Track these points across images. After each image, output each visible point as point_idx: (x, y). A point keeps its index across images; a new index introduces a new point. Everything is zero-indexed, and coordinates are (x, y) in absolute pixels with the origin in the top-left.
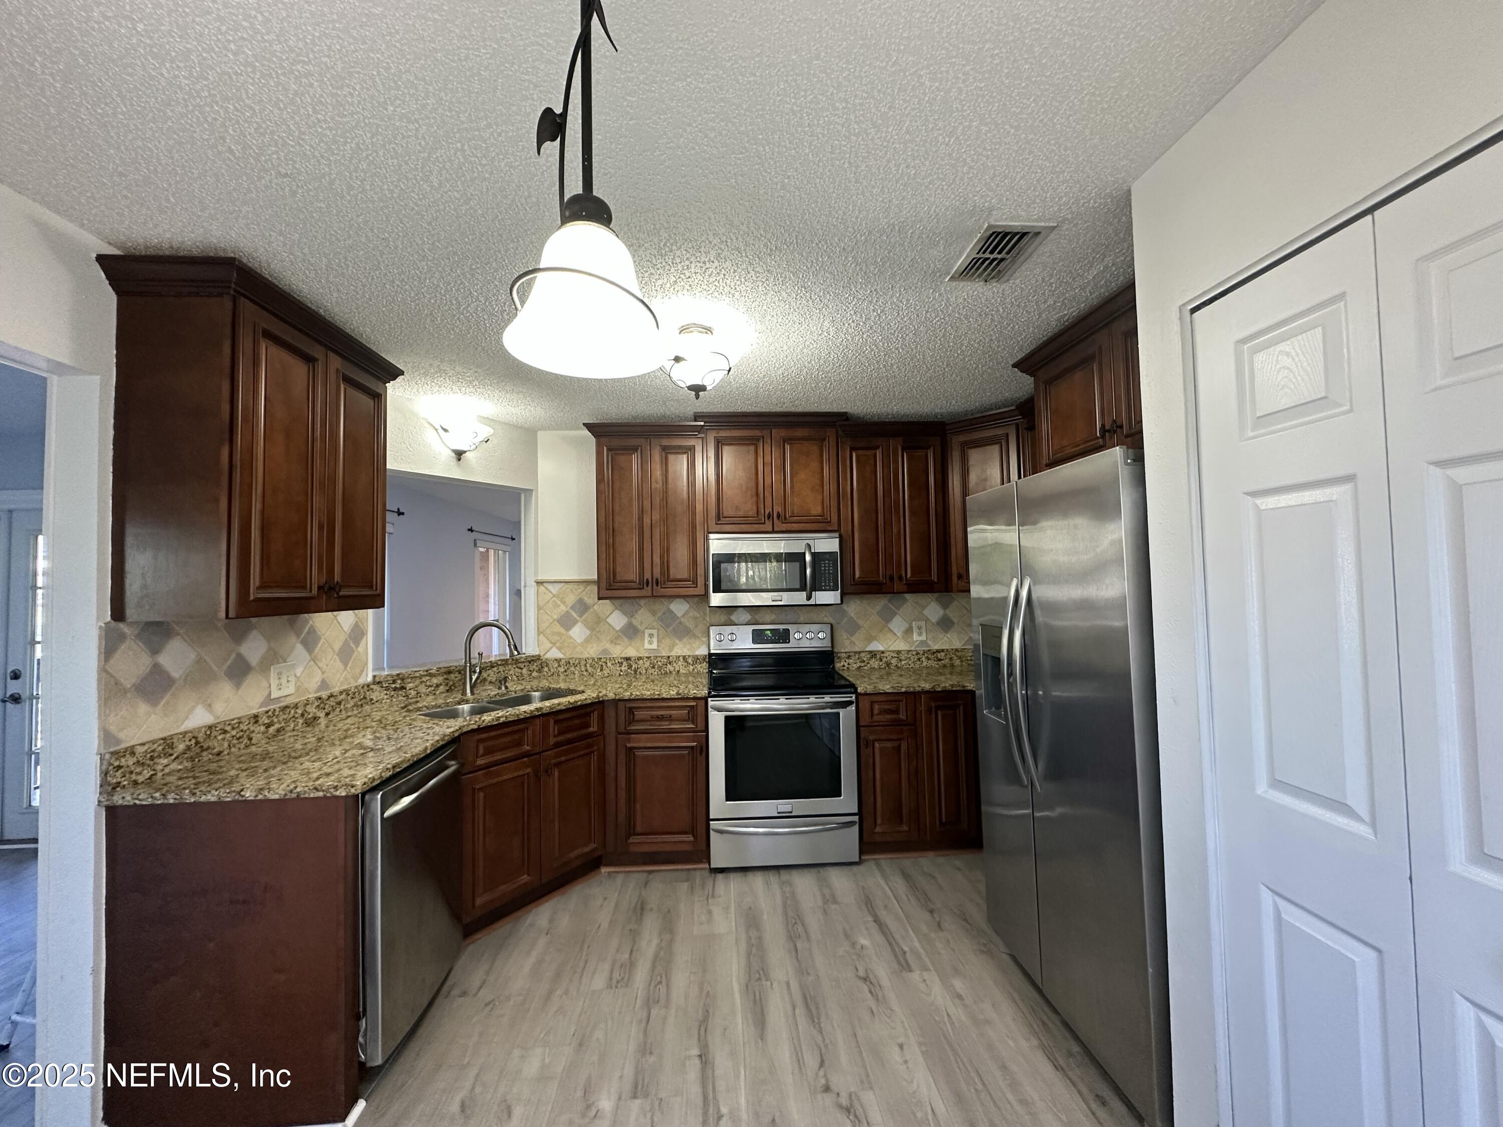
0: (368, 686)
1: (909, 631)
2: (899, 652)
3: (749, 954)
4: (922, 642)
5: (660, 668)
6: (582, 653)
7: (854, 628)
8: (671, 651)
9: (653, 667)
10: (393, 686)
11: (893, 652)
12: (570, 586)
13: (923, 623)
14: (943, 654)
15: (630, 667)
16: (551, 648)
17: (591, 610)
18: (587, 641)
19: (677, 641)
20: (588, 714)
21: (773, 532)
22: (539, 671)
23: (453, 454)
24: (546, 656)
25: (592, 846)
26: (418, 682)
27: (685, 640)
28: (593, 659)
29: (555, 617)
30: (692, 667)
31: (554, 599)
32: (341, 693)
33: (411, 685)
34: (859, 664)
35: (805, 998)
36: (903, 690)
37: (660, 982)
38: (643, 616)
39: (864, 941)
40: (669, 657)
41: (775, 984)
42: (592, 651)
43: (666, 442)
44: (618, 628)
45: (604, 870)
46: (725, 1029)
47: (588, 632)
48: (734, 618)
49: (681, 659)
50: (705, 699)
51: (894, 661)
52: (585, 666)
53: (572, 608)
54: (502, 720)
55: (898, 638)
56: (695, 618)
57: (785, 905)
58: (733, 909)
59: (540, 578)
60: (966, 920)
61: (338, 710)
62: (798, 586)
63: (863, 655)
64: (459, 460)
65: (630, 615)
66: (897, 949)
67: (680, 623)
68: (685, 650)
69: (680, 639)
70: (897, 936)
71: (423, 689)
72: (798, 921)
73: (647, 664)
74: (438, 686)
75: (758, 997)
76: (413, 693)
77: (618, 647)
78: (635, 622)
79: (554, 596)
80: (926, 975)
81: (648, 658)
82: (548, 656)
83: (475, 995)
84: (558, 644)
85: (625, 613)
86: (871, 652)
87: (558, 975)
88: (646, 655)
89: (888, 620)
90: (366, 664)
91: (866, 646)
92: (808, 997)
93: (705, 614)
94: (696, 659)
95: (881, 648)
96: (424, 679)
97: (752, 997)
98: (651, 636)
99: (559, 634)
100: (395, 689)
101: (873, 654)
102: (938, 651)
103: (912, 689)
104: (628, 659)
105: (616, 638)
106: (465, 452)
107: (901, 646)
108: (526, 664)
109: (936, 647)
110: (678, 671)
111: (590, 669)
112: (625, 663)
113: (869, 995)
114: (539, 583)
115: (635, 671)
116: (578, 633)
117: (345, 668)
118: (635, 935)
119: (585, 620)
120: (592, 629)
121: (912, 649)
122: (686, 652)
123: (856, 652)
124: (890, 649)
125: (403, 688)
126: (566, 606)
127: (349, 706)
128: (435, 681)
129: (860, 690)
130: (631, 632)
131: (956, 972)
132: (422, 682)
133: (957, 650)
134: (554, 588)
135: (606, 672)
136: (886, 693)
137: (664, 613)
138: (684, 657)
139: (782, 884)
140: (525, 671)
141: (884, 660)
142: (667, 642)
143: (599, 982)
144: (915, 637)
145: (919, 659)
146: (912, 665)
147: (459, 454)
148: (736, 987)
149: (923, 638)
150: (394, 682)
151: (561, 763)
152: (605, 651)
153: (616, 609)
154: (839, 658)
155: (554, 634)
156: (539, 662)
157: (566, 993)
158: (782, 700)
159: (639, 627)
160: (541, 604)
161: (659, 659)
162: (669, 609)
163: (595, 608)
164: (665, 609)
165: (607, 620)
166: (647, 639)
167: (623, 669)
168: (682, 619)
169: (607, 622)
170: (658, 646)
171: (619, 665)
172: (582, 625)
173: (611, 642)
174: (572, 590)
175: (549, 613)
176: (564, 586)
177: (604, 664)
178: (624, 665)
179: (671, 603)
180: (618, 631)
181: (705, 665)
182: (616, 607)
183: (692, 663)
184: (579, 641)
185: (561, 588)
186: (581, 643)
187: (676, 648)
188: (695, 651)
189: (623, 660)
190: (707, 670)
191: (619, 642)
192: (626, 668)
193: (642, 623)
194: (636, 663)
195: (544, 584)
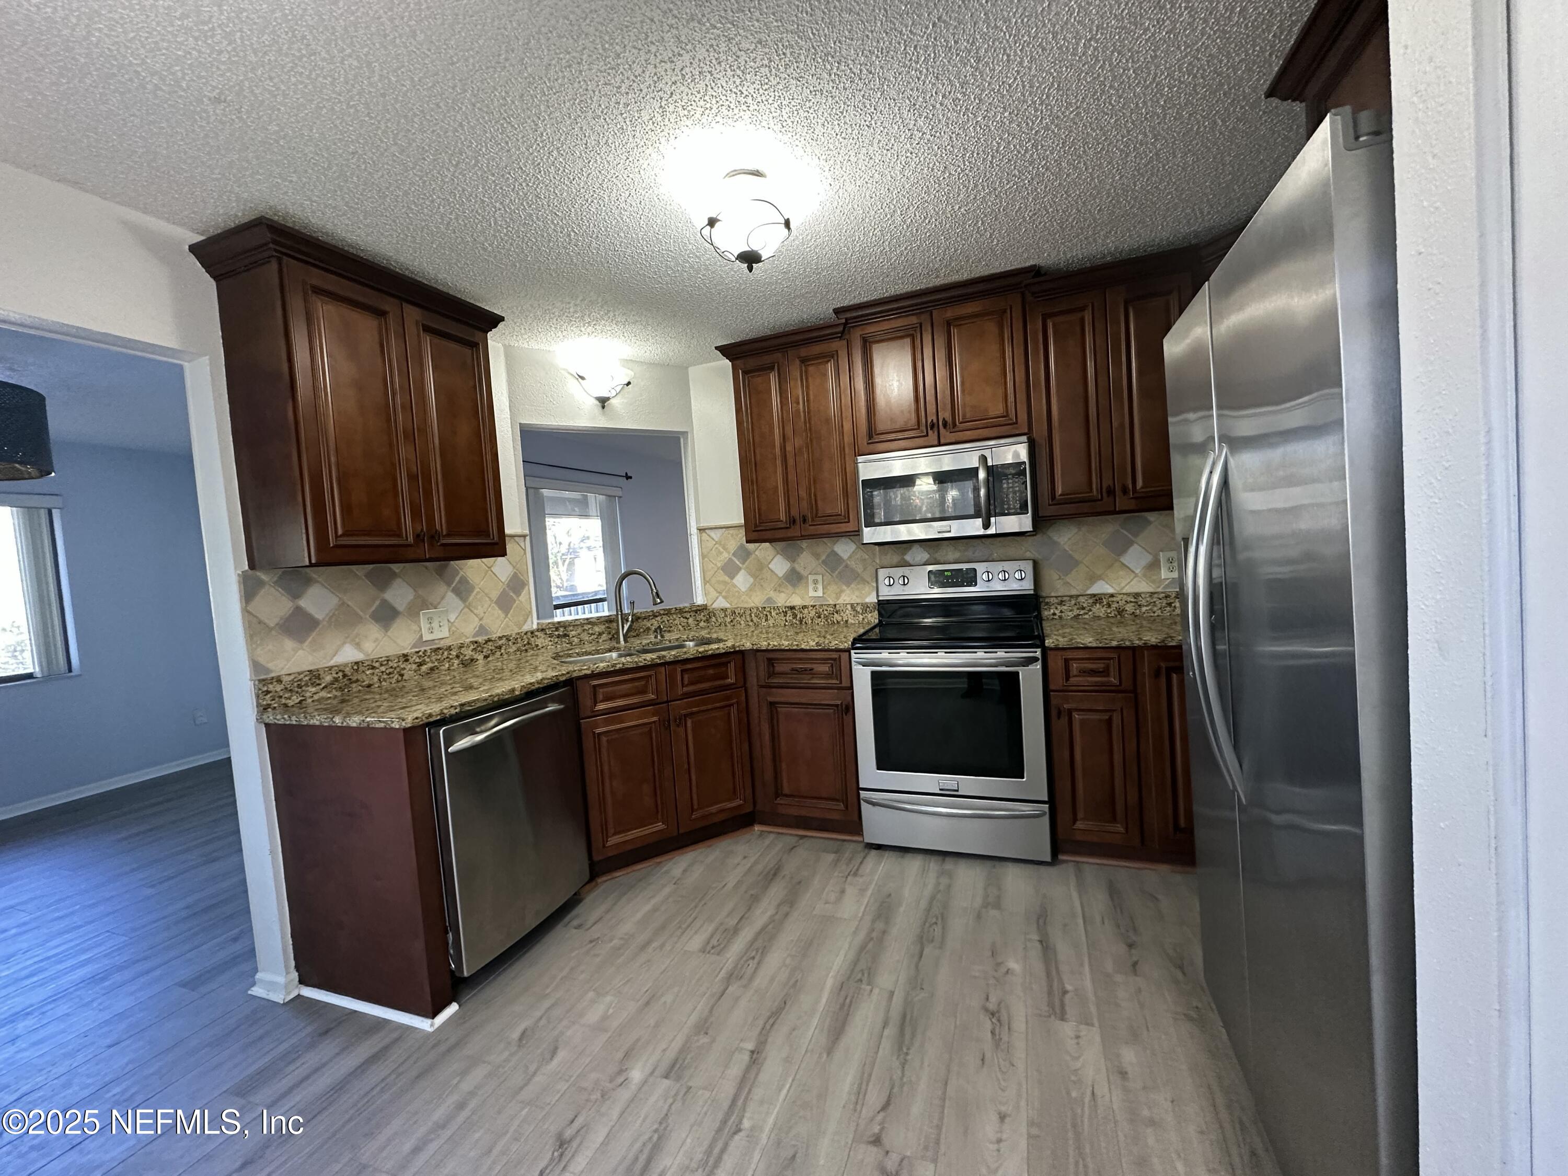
0: (532, 633)
1: (1154, 565)
2: (1137, 595)
3: (862, 948)
5: (826, 617)
6: (746, 602)
7: (1069, 564)
8: (838, 599)
9: (819, 617)
10: (557, 633)
11: (1128, 594)
12: (731, 531)
15: (795, 616)
16: (717, 597)
17: (753, 556)
18: (751, 589)
19: (844, 587)
20: (725, 664)
21: (940, 445)
22: (707, 621)
23: (597, 403)
24: (714, 606)
25: (738, 802)
26: (579, 631)
27: (852, 586)
28: (758, 609)
29: (719, 565)
30: (861, 617)
31: (717, 546)
32: (500, 638)
33: (573, 633)
34: (1076, 612)
35: (904, 1017)
36: (1114, 643)
37: (753, 958)
38: (807, 560)
39: (1014, 965)
40: (835, 605)
41: (876, 991)
42: (757, 600)
43: (804, 352)
44: (781, 575)
45: (757, 828)
46: (794, 1030)
47: (752, 580)
48: (908, 557)
49: (849, 607)
50: (848, 651)
51: (1129, 608)
52: (750, 615)
53: (734, 554)
54: (618, 666)
55: (1136, 575)
56: (863, 560)
57: (933, 898)
58: (869, 892)
59: (703, 524)
60: (1181, 968)
61: (498, 653)
62: (972, 512)
63: (1082, 599)
64: (603, 407)
65: (792, 559)
66: (1055, 984)
67: (847, 566)
68: (854, 597)
69: (848, 584)
70: (1064, 968)
71: (585, 637)
72: (939, 922)
73: (813, 613)
74: (600, 634)
75: (848, 1001)
76: (576, 640)
77: (783, 595)
78: (796, 566)
79: (716, 543)
80: (1084, 1030)
81: (814, 606)
82: (715, 606)
83: (587, 930)
84: (724, 594)
85: (787, 558)
86: (1094, 595)
87: (663, 927)
88: (812, 603)
89: (1123, 551)
90: (530, 612)
91: (1088, 588)
92: (908, 1017)
93: (874, 554)
94: (866, 607)
95: (1110, 591)
96: (586, 627)
97: (841, 1000)
98: (815, 582)
99: (725, 583)
100: (559, 636)
101: (1097, 599)
103: (1128, 643)
104: (792, 608)
105: (780, 585)
106: (608, 399)
107: (1142, 586)
108: (692, 614)
110: (847, 621)
111: (755, 619)
112: (789, 613)
113: (989, 1034)
114: (701, 530)
115: (801, 621)
116: (742, 581)
117: (507, 615)
118: (755, 899)
119: (748, 567)
120: (755, 577)
121: (1160, 590)
122: (855, 599)
123: (1071, 597)
124: (1124, 591)
125: (565, 635)
126: (729, 553)
127: (511, 650)
128: (597, 629)
129: (1048, 642)
130: (794, 578)
131: (1134, 1036)
132: (584, 630)
134: (716, 535)
135: (771, 622)
136: (1086, 648)
137: (828, 556)
138: (852, 605)
139: (942, 873)
140: (691, 621)
141: (1114, 605)
142: (833, 588)
143: (696, 942)
144: (1164, 574)
145: (1169, 604)
146: (1159, 612)
147: (603, 402)
148: (830, 982)
150: (557, 629)
151: (692, 714)
152: (769, 600)
153: (778, 553)
154: (1047, 604)
155: (719, 582)
156: (706, 613)
157: (662, 946)
158: (941, 653)
159: (802, 572)
160: (705, 551)
161: (825, 608)
162: (833, 551)
163: (757, 553)
164: (829, 550)
165: (770, 566)
166: (811, 586)
167: (788, 619)
168: (849, 562)
169: (769, 568)
170: (823, 593)
171: (783, 614)
172: (745, 572)
173: (775, 590)
174: (732, 536)
175: (713, 561)
176: (725, 531)
177: (769, 614)
178: (788, 615)
179: (835, 544)
180: (781, 578)
181: (876, 614)
182: (777, 551)
183: (861, 612)
184: (743, 590)
185: (723, 534)
186: (746, 592)
187: (841, 595)
188: (865, 598)
189: (788, 610)
190: (878, 620)
191: (783, 590)
192: (791, 618)
193: (805, 568)
194: (801, 612)
195: (706, 531)
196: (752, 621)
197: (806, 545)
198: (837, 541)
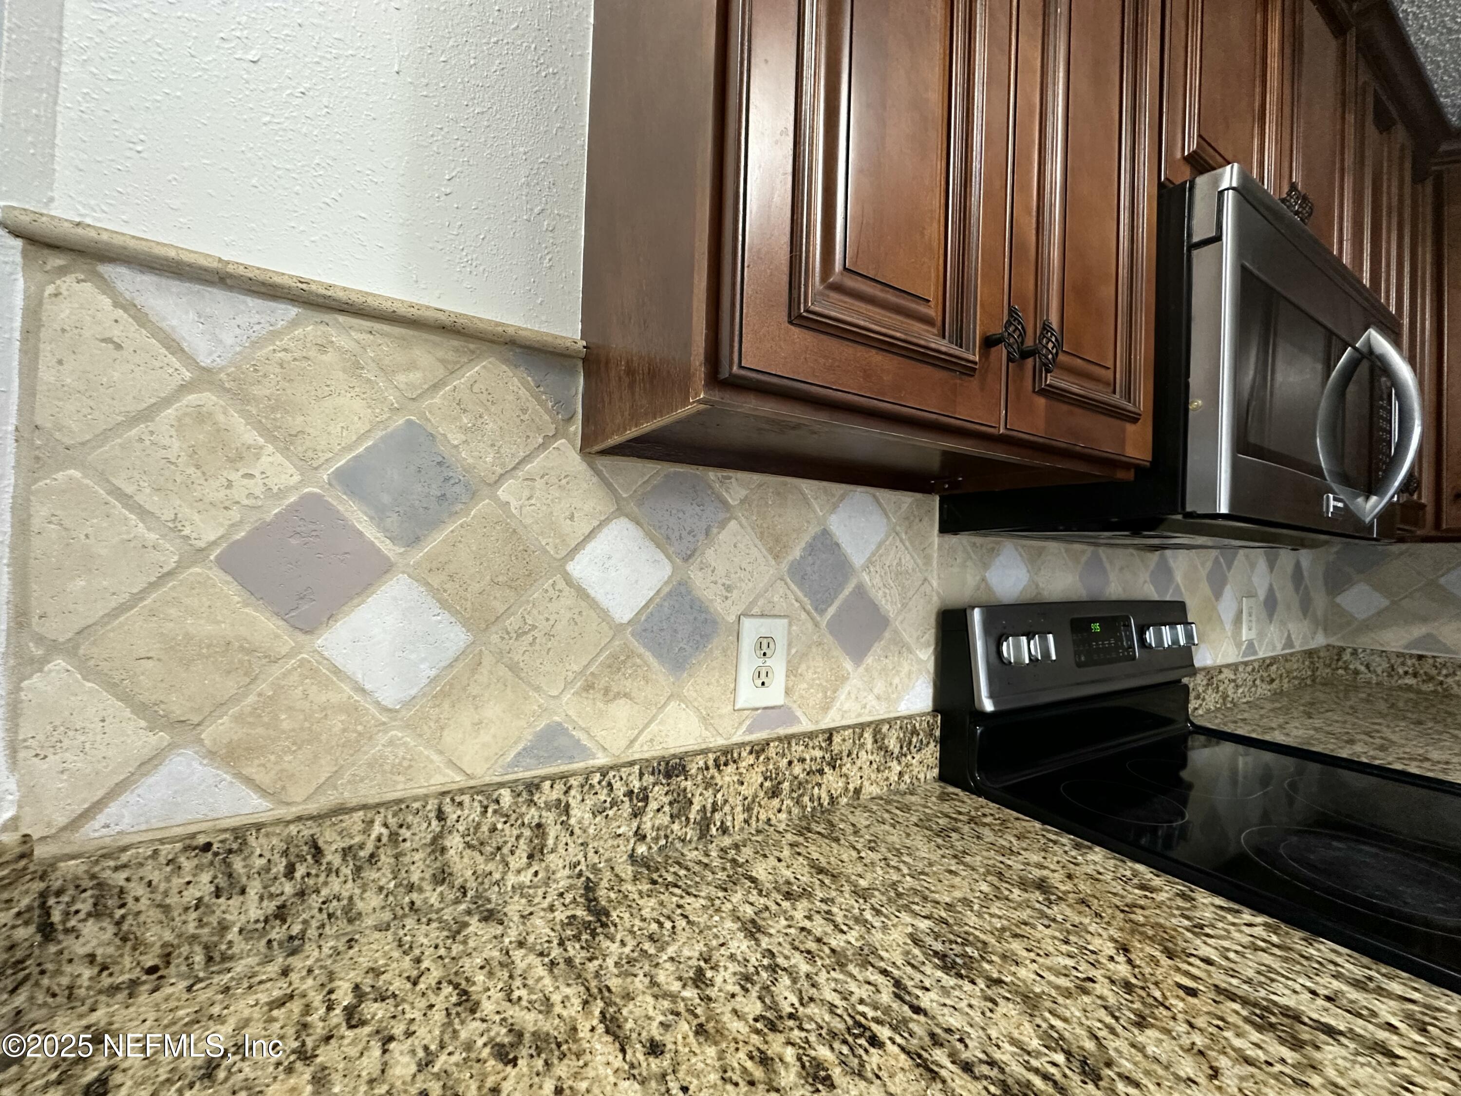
1: (1238, 620)
2: (1233, 668)
4: (1253, 644)
5: (798, 787)
6: (402, 770)
8: (826, 708)
9: (774, 793)
11: (1228, 667)
13: (1252, 602)
14: (1273, 667)
15: (681, 806)
16: (149, 765)
17: (482, 506)
18: (447, 688)
19: (848, 665)
27: (869, 660)
30: (896, 768)
31: (207, 398)
38: (735, 557)
40: (830, 734)
44: (623, 613)
47: (457, 638)
49: (868, 736)
51: (1231, 691)
53: (349, 480)
55: (1229, 635)
56: (900, 574)
63: (1198, 679)
65: (681, 545)
67: (860, 591)
68: (871, 700)
69: (858, 654)
73: (752, 779)
78: (698, 579)
79: (203, 378)
81: (759, 749)
85: (660, 538)
86: (1207, 671)
88: (746, 737)
89: (1218, 594)
93: (928, 559)
94: (908, 731)
95: (1214, 661)
98: (764, 647)
101: (1210, 676)
102: (1270, 662)
104: (673, 770)
105: (615, 665)
107: (1233, 654)
109: (1265, 654)
110: (858, 791)
112: (659, 795)
114: (46, 247)
119: (433, 565)
120: (476, 619)
121: (1245, 659)
122: (876, 708)
126: (307, 466)
130: (682, 631)
133: (1284, 658)
137: (811, 549)
138: (875, 728)
141: (1221, 688)
142: (816, 669)
144: (1246, 634)
145: (1254, 682)
149: (1253, 634)
153: (620, 512)
159: (718, 606)
160: (66, 419)
161: (797, 749)
162: (826, 533)
163: (503, 493)
164: (814, 530)
165: (571, 567)
166: (748, 663)
167: (647, 827)
168: (866, 577)
169: (568, 580)
170: (788, 692)
171: (627, 808)
172: (418, 591)
173: (589, 687)
174: (355, 367)
175: (148, 499)
176: (294, 323)
177: (549, 817)
178: (653, 805)
179: (834, 508)
180: (619, 628)
181: (931, 753)
182: (617, 498)
183: (896, 751)
184: (389, 696)
185: (275, 335)
186: (408, 703)
187: (842, 696)
188: (899, 699)
189: (648, 779)
190: (936, 771)
191: (628, 685)
192: (664, 819)
193: (728, 588)
194: (709, 784)
195: (106, 269)
196: (442, 877)
197: (743, 493)
198: (842, 498)
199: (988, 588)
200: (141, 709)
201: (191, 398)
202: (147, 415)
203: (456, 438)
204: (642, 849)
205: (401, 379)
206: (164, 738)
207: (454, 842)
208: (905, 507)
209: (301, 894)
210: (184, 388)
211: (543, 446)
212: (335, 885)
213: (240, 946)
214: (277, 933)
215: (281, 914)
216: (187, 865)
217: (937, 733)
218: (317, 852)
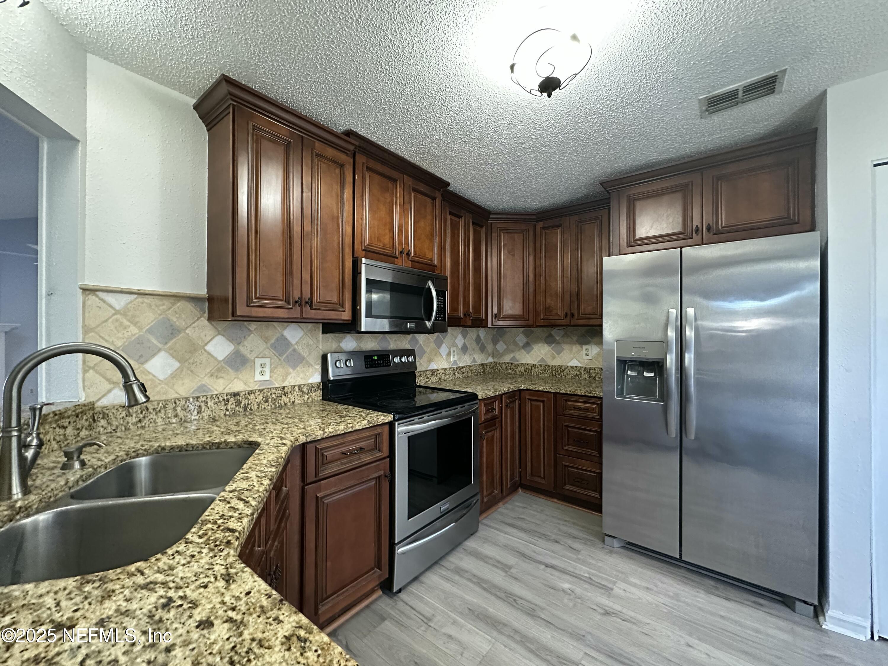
1: (449, 354)
2: (445, 369)
4: (455, 362)
5: (274, 400)
6: (165, 393)
7: (421, 353)
8: (284, 381)
9: (267, 401)
11: (442, 369)
12: (148, 300)
13: (455, 349)
14: (464, 369)
15: (238, 403)
16: (110, 391)
17: (182, 334)
18: (175, 376)
19: (291, 370)
22: (90, 427)
24: (99, 404)
27: (298, 369)
28: (186, 399)
30: (307, 396)
31: (118, 316)
34: (426, 380)
38: (254, 343)
39: (565, 585)
40: (284, 388)
42: (184, 389)
44: (221, 358)
47: (177, 365)
49: (297, 388)
50: (391, 425)
51: (443, 376)
52: (175, 409)
53: (150, 331)
55: (444, 359)
56: (308, 345)
58: (460, 620)
59: (89, 283)
63: (428, 373)
65: (237, 341)
67: (294, 350)
68: (299, 379)
69: (294, 367)
70: (571, 570)
72: (513, 597)
73: (260, 398)
77: (221, 381)
78: (242, 349)
79: (117, 312)
80: (619, 586)
81: (261, 391)
82: (104, 402)
85: (231, 340)
86: (432, 370)
88: (258, 388)
89: (439, 346)
91: (428, 366)
93: (318, 341)
94: (311, 387)
95: (436, 368)
98: (263, 366)
101: (433, 372)
102: (463, 367)
104: (236, 395)
105: (219, 370)
107: (445, 365)
109: (461, 365)
110: (293, 402)
112: (232, 400)
113: (626, 623)
114: (86, 290)
115: (245, 409)
116: (161, 365)
119: (171, 348)
120: (182, 360)
121: (451, 367)
122: (300, 381)
123: (424, 371)
124: (441, 367)
126: (140, 329)
130: (238, 362)
131: (623, 573)
133: (470, 366)
134: (117, 301)
135: (205, 414)
137: (277, 340)
138: (299, 386)
139: (458, 574)
140: (70, 431)
141: (438, 375)
142: (280, 371)
144: (452, 359)
145: (454, 373)
146: (451, 378)
149: (455, 359)
153: (219, 333)
159: (248, 355)
160: (92, 323)
161: (274, 391)
162: (283, 335)
163: (187, 331)
164: (278, 335)
165: (206, 348)
166: (258, 370)
167: (229, 407)
168: (296, 347)
169: (205, 350)
170: (270, 377)
171: (223, 403)
172: (167, 354)
173: (212, 375)
174: (150, 306)
175: (107, 338)
176: (136, 299)
177: (202, 404)
178: (230, 403)
179: (285, 329)
180: (221, 361)
181: (319, 393)
182: (218, 331)
183: (307, 392)
184: (161, 377)
185: (131, 302)
186: (165, 379)
187: (289, 378)
188: (309, 379)
189: (229, 397)
190: (321, 398)
191: (223, 375)
192: (234, 406)
193: (251, 351)
194: (246, 398)
195: (97, 293)
196: (176, 416)
197: (255, 327)
198: (287, 326)
199: (341, 348)
200: (107, 380)
201: (115, 317)
202: (106, 321)
203: (175, 320)
204: (227, 413)
205: (161, 308)
206: (112, 386)
207: (179, 409)
208: (309, 327)
209: (144, 417)
210: (114, 315)
211: (198, 320)
212: (151, 416)
213: (132, 427)
214: (139, 425)
215: (140, 421)
216: (120, 410)
217: (321, 388)
218: (147, 409)
